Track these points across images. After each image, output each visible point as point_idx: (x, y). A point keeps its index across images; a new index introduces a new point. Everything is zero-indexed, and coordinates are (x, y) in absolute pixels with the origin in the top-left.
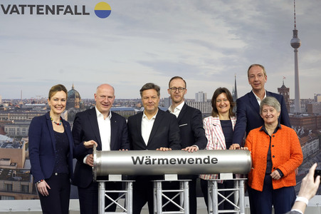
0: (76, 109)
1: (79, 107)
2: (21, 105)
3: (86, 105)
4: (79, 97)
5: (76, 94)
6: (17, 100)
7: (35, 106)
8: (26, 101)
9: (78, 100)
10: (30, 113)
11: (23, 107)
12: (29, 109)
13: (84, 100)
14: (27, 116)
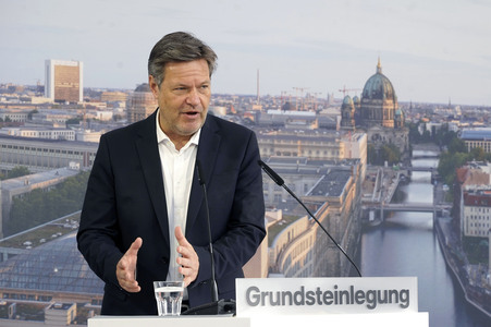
0: (386, 130)
1: (391, 124)
2: (258, 113)
3: (408, 119)
4: (392, 96)
5: (387, 88)
6: (247, 98)
7: (291, 118)
8: (268, 102)
9: (389, 105)
10: (279, 138)
11: (262, 119)
12: (276, 125)
13: (404, 105)
14: (272, 146)
